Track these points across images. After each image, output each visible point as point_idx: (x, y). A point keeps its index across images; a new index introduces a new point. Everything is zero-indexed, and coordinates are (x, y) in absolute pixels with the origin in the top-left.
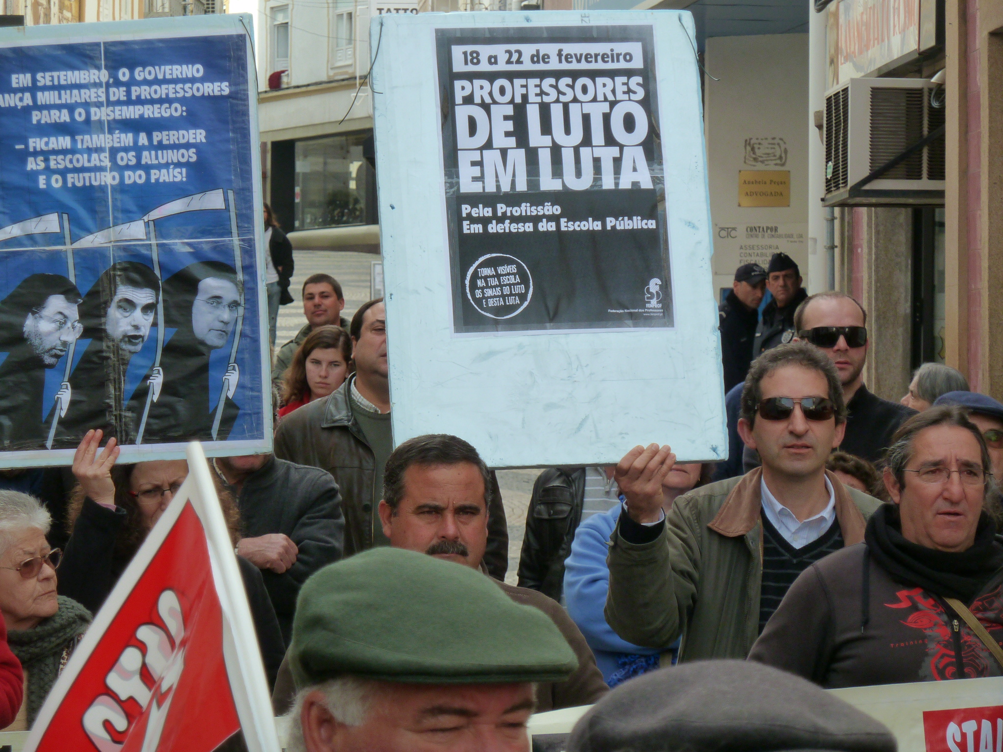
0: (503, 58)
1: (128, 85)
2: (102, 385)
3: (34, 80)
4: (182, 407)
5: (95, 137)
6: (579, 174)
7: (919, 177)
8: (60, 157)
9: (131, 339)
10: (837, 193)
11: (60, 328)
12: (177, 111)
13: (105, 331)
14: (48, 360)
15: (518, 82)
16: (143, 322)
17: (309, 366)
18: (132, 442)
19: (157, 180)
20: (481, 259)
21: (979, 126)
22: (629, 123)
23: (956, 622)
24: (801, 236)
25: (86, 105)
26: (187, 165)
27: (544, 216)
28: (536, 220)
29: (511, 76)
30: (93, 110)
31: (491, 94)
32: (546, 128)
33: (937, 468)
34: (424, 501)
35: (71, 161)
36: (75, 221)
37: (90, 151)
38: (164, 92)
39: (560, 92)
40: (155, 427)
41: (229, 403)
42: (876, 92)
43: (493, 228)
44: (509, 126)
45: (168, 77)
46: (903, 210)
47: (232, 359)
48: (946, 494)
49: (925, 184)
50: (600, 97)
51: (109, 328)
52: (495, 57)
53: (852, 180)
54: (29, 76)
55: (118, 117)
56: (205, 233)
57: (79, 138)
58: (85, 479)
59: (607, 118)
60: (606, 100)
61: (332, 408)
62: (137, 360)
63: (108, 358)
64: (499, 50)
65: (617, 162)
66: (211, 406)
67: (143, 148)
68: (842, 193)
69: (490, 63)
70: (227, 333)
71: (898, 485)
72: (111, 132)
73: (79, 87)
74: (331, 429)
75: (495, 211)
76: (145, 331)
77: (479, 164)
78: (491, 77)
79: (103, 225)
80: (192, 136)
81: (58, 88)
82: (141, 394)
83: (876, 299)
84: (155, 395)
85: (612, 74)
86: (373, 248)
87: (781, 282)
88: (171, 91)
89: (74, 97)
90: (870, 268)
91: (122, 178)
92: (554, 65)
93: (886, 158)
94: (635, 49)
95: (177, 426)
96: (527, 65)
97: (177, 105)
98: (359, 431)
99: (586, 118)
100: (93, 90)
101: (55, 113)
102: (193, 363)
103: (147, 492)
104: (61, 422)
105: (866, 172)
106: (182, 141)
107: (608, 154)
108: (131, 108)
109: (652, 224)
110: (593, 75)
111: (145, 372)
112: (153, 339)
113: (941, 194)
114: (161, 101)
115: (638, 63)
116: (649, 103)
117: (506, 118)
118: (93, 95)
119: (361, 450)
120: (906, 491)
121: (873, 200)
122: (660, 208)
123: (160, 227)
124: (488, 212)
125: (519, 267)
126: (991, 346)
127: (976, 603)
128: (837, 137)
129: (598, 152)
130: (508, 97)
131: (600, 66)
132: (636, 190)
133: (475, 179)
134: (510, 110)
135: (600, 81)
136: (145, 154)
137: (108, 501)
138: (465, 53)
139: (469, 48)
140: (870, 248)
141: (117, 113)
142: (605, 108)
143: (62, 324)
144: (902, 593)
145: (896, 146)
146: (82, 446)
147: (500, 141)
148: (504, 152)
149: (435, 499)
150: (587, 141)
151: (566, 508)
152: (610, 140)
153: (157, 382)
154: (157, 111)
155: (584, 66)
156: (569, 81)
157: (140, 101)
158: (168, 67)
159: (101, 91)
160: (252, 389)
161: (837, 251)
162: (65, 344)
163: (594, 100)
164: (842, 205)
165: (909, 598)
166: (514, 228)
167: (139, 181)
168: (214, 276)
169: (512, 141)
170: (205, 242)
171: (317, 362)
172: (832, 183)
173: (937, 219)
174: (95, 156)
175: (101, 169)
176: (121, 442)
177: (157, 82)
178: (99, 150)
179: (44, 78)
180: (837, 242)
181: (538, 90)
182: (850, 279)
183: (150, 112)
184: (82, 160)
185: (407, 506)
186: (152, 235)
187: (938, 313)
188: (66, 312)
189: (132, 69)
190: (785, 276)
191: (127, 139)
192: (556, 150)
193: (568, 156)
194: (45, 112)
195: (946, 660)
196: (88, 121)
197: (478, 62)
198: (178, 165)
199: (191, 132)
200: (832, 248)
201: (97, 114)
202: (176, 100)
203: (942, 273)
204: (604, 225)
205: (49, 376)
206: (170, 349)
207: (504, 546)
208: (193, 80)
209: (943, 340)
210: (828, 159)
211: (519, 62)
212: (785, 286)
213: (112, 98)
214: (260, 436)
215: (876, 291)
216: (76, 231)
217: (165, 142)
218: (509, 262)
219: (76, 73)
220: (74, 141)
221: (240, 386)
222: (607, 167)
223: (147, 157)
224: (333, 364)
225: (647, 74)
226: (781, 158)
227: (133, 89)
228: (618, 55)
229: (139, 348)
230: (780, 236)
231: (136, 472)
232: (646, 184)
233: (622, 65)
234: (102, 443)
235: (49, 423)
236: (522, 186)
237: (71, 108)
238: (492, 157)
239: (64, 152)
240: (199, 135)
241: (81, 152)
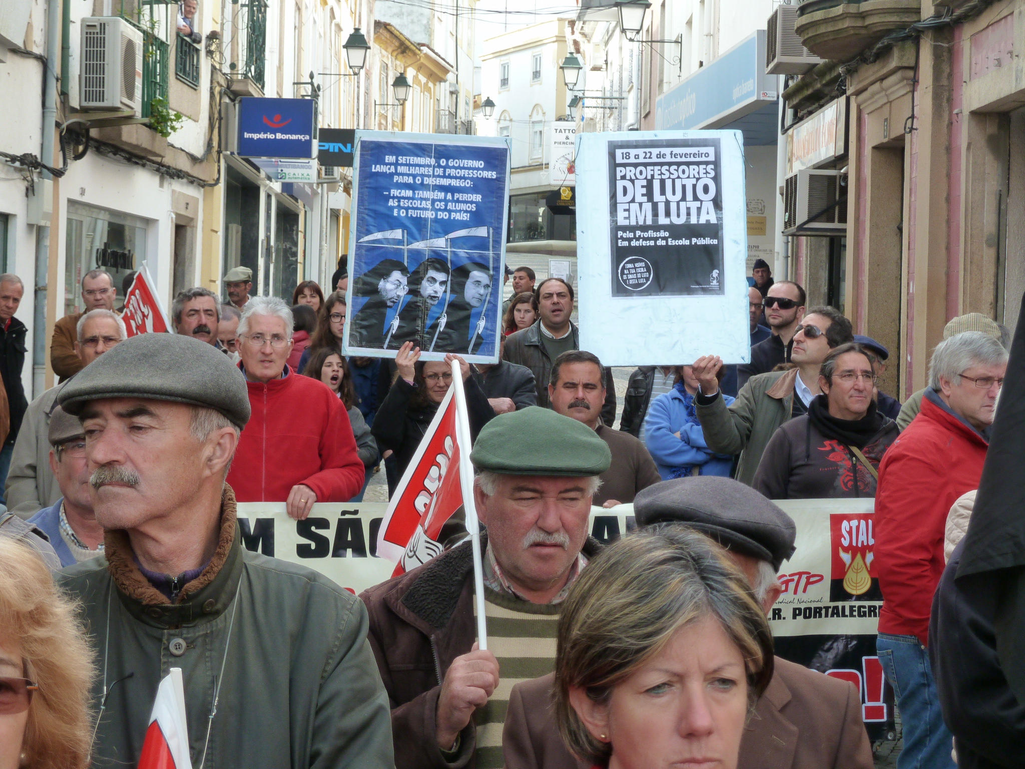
0: (642, 155)
1: (445, 168)
2: (414, 319)
3: (397, 160)
4: (455, 335)
5: (425, 192)
6: (678, 216)
7: (833, 221)
8: (406, 201)
9: (432, 298)
10: (790, 229)
11: (397, 288)
12: (468, 184)
13: (419, 292)
14: (389, 304)
15: (649, 168)
16: (439, 290)
17: (515, 312)
18: (428, 350)
19: (454, 218)
20: (627, 259)
21: (865, 195)
22: (706, 189)
23: (854, 459)
24: (771, 251)
25: (423, 176)
26: (470, 212)
27: (660, 237)
28: (656, 239)
29: (646, 165)
30: (425, 178)
31: (635, 174)
32: (663, 192)
33: (850, 373)
34: (567, 381)
35: (411, 203)
36: (410, 234)
37: (422, 199)
38: (463, 173)
39: (671, 173)
40: (440, 344)
41: (479, 336)
42: (812, 178)
43: (634, 243)
44: (644, 191)
45: (465, 166)
46: (825, 239)
47: (483, 314)
48: (856, 387)
49: (836, 225)
50: (691, 176)
51: (422, 291)
52: (638, 155)
53: (799, 222)
54: (394, 157)
55: (438, 184)
56: (475, 248)
57: (417, 192)
58: (401, 365)
59: (694, 186)
60: (694, 177)
61: (530, 335)
62: (433, 308)
63: (419, 306)
64: (640, 152)
65: (699, 209)
66: (470, 336)
67: (449, 201)
68: (793, 229)
69: (635, 158)
70: (482, 301)
71: (828, 385)
72: (433, 191)
73: (420, 166)
74: (529, 346)
75: (635, 235)
76: (440, 295)
77: (628, 210)
78: (636, 165)
79: (424, 238)
80: (474, 198)
81: (409, 165)
82: (435, 326)
83: (810, 284)
84: (442, 328)
85: (698, 164)
86: (572, 253)
87: (760, 274)
88: (466, 173)
89: (417, 171)
90: (806, 268)
91: (436, 215)
92: (668, 159)
93: (816, 211)
94: (711, 150)
95: (451, 344)
96: (654, 159)
97: (469, 181)
98: (544, 348)
99: (684, 187)
100: (427, 168)
101: (406, 178)
102: (462, 314)
103: (430, 376)
104: (392, 336)
105: (806, 218)
106: (469, 200)
107: (694, 205)
108: (445, 179)
109: (715, 242)
110: (688, 164)
111: (438, 315)
112: (444, 299)
113: (845, 230)
114: (460, 178)
115: (712, 158)
116: (717, 179)
117: (643, 187)
118: (426, 171)
119: (544, 358)
120: (833, 386)
121: (809, 233)
122: (720, 233)
123: (454, 242)
124: (631, 235)
125: (646, 263)
126: (869, 310)
127: (865, 449)
128: (791, 200)
129: (689, 204)
130: (644, 176)
131: (692, 159)
132: (708, 224)
133: (625, 218)
134: (644, 183)
135: (691, 167)
136: (450, 204)
137: (410, 379)
138: (623, 153)
139: (625, 151)
140: (807, 257)
141: (438, 181)
142: (694, 181)
143: (398, 286)
144: (827, 443)
145: (821, 205)
146: (402, 349)
147: (639, 198)
148: (641, 204)
149: (573, 379)
150: (684, 198)
151: (643, 391)
152: (696, 198)
153: (443, 321)
154: (458, 183)
155: (684, 159)
156: (675, 167)
157: (449, 177)
158: (466, 161)
159: (431, 169)
160: (491, 330)
161: (790, 259)
162: (398, 296)
163: (688, 177)
164: (793, 235)
165: (830, 445)
166: (644, 243)
167: (445, 218)
168: (479, 271)
169: (645, 199)
170: (475, 253)
171: (519, 310)
172: (788, 223)
173: (842, 243)
174: (424, 202)
175: (426, 209)
176: (422, 349)
177: (459, 168)
178: (426, 199)
179: (402, 159)
180: (790, 254)
181: (659, 172)
182: (796, 274)
183: (454, 183)
184: (417, 204)
185: (560, 384)
186: (449, 246)
187: (842, 292)
188: (401, 280)
189: (447, 161)
190: (762, 271)
191: (441, 195)
192: (667, 203)
193: (673, 207)
194: (401, 177)
195: (848, 478)
196: (422, 184)
197: (629, 158)
198: (466, 211)
199: (474, 195)
200: (787, 257)
201: (427, 181)
202: (468, 178)
203: (844, 271)
204: (691, 242)
205: (389, 312)
206: (453, 306)
207: (614, 409)
208: (478, 169)
209: (844, 305)
210: (786, 211)
211: (650, 158)
212: (762, 276)
213: (436, 174)
214: (493, 355)
215: (810, 281)
216: (411, 240)
217: (460, 199)
218: (641, 261)
219: (419, 158)
220: (414, 193)
221: (485, 328)
222: (694, 212)
223: (450, 206)
224: (527, 311)
225: (717, 164)
226: (761, 210)
227: (447, 170)
228: (702, 154)
229: (436, 302)
230: (760, 251)
231: (426, 365)
232: (713, 220)
233: (704, 159)
234: (412, 349)
235: (386, 335)
236: (649, 222)
237: (414, 176)
238: (634, 207)
239: (408, 198)
240: (478, 198)
241: (417, 199)
